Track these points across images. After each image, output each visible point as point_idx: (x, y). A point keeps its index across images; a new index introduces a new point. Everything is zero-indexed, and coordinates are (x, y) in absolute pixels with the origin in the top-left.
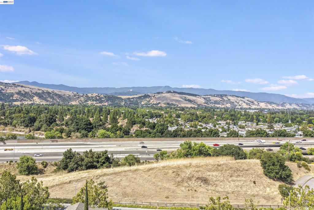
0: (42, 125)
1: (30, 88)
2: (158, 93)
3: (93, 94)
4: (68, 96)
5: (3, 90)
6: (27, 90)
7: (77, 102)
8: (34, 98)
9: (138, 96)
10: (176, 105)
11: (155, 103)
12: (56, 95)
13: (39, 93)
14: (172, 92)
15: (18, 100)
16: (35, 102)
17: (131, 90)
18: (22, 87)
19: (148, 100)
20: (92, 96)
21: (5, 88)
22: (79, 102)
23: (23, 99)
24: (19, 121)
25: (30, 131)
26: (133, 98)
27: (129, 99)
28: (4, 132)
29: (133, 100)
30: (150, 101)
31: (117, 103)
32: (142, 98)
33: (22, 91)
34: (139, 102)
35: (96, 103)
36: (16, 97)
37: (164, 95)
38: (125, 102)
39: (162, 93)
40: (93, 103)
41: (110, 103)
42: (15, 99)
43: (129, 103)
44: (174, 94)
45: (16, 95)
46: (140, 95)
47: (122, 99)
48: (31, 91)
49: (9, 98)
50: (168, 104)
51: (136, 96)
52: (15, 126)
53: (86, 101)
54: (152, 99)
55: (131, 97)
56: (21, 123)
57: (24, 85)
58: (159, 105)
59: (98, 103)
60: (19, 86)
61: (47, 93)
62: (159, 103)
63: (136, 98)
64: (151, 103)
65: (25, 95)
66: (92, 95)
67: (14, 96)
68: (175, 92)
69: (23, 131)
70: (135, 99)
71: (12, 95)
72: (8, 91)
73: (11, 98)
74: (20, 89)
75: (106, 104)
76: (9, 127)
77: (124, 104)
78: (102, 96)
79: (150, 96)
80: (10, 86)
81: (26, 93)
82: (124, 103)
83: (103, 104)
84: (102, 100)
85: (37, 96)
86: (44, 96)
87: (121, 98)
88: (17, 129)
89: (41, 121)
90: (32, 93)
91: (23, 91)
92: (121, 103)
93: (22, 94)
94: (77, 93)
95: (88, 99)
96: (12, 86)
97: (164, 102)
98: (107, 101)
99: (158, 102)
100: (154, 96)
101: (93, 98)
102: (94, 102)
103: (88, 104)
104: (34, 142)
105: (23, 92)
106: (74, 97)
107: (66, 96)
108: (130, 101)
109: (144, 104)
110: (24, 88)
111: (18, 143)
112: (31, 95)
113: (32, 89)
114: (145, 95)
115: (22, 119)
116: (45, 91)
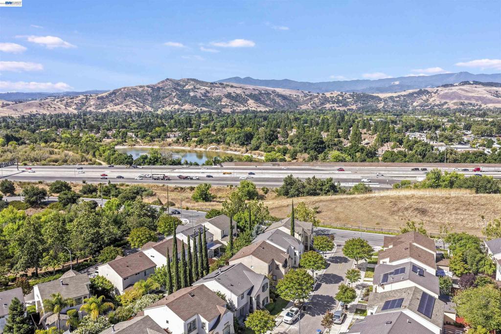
0: (261, 143)
1: (243, 89)
2: (445, 86)
3: (333, 92)
4: (295, 98)
5: (209, 93)
6: (239, 91)
7: (309, 105)
8: (248, 102)
9: (408, 93)
10: (477, 105)
11: (438, 102)
12: (279, 95)
13: (255, 94)
14: (472, 83)
15: (228, 106)
16: (250, 109)
17: (397, 83)
18: (232, 87)
19: (424, 98)
20: (332, 96)
21: (211, 89)
22: (313, 105)
23: (234, 104)
24: (233, 138)
25: (247, 151)
26: (399, 97)
27: (391, 98)
28: (216, 151)
29: (398, 99)
30: (428, 100)
31: (371, 106)
32: (415, 95)
33: (232, 92)
34: (408, 102)
35: (337, 107)
36: (225, 101)
37: (454, 89)
38: (386, 104)
39: (452, 85)
40: (333, 106)
41: (360, 105)
42: (224, 104)
43: (391, 104)
44: (474, 86)
45: (225, 99)
46: (411, 91)
47: (380, 99)
48: (244, 93)
49: (217, 103)
50: (462, 104)
51: (403, 93)
52: (229, 144)
53: (322, 104)
54: (432, 97)
55: (395, 95)
56: (236, 140)
57: (234, 85)
58: (445, 106)
59: (340, 106)
60: (228, 86)
61: (265, 93)
62: (446, 103)
63: (405, 96)
64: (431, 104)
65: (236, 98)
66: (332, 94)
67: (223, 101)
68: (476, 83)
69: (239, 151)
70: (402, 98)
71: (220, 99)
72: (215, 94)
73: (220, 104)
74: (229, 90)
75: (354, 107)
76: (222, 146)
77: (383, 107)
78: (347, 95)
79: (428, 92)
80: (217, 87)
81: (238, 95)
82: (382, 105)
83: (348, 107)
84: (348, 102)
85: (252, 99)
86: (262, 99)
87: (378, 97)
88: (231, 148)
89: (259, 138)
90: (246, 95)
91: (234, 92)
92: (379, 105)
93: (233, 97)
94: (309, 92)
95: (326, 100)
96: (218, 87)
97: (455, 101)
98: (356, 102)
99: (443, 101)
100: (436, 91)
101: (334, 99)
102: (335, 105)
103: (326, 107)
104: (253, 165)
105: (234, 95)
106: (305, 99)
107: (293, 97)
108: (394, 101)
109: (417, 106)
110: (234, 89)
111: (235, 165)
112: (244, 99)
113: (246, 89)
114: (421, 90)
115: (237, 136)
116: (263, 92)
